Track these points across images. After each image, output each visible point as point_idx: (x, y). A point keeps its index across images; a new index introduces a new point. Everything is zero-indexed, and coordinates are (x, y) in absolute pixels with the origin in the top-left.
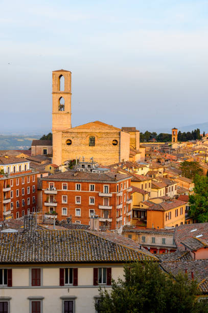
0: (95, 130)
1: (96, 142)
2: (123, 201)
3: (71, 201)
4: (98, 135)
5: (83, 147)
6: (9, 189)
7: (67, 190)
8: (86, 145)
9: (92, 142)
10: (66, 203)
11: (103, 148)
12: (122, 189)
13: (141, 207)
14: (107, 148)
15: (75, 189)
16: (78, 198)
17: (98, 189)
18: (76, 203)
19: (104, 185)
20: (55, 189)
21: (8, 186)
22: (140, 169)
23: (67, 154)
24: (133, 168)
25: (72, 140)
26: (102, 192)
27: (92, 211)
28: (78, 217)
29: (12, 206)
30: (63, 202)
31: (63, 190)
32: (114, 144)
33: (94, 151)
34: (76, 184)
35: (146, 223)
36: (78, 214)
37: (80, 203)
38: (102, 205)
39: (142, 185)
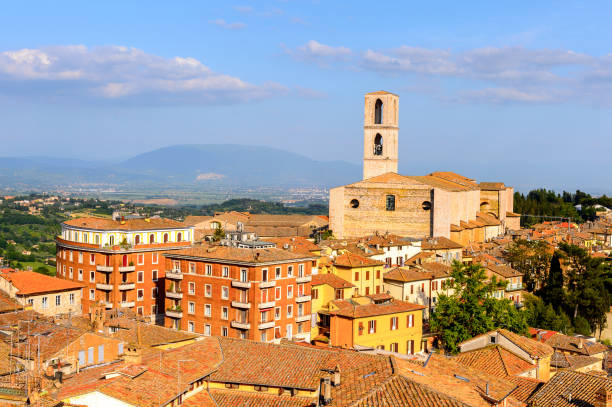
0: (395, 186)
1: (397, 205)
2: (284, 297)
3: (200, 292)
4: (400, 193)
5: (376, 212)
6: (133, 268)
7: (194, 274)
8: (382, 208)
9: (391, 204)
10: (194, 294)
11: (407, 214)
12: (279, 278)
13: (331, 310)
14: (414, 214)
15: (204, 273)
16: (208, 287)
17: (233, 274)
18: (206, 295)
19: (241, 269)
20: (179, 271)
21: (131, 264)
22: (394, 249)
23: (352, 222)
24: (378, 246)
25: (361, 201)
26: (239, 281)
27: (225, 310)
28: (208, 318)
29: (140, 294)
30: (190, 292)
31: (190, 273)
32: (424, 209)
33: (394, 220)
34: (207, 264)
35: (328, 336)
36: (207, 312)
37: (210, 296)
38: (238, 301)
39: (357, 274)
